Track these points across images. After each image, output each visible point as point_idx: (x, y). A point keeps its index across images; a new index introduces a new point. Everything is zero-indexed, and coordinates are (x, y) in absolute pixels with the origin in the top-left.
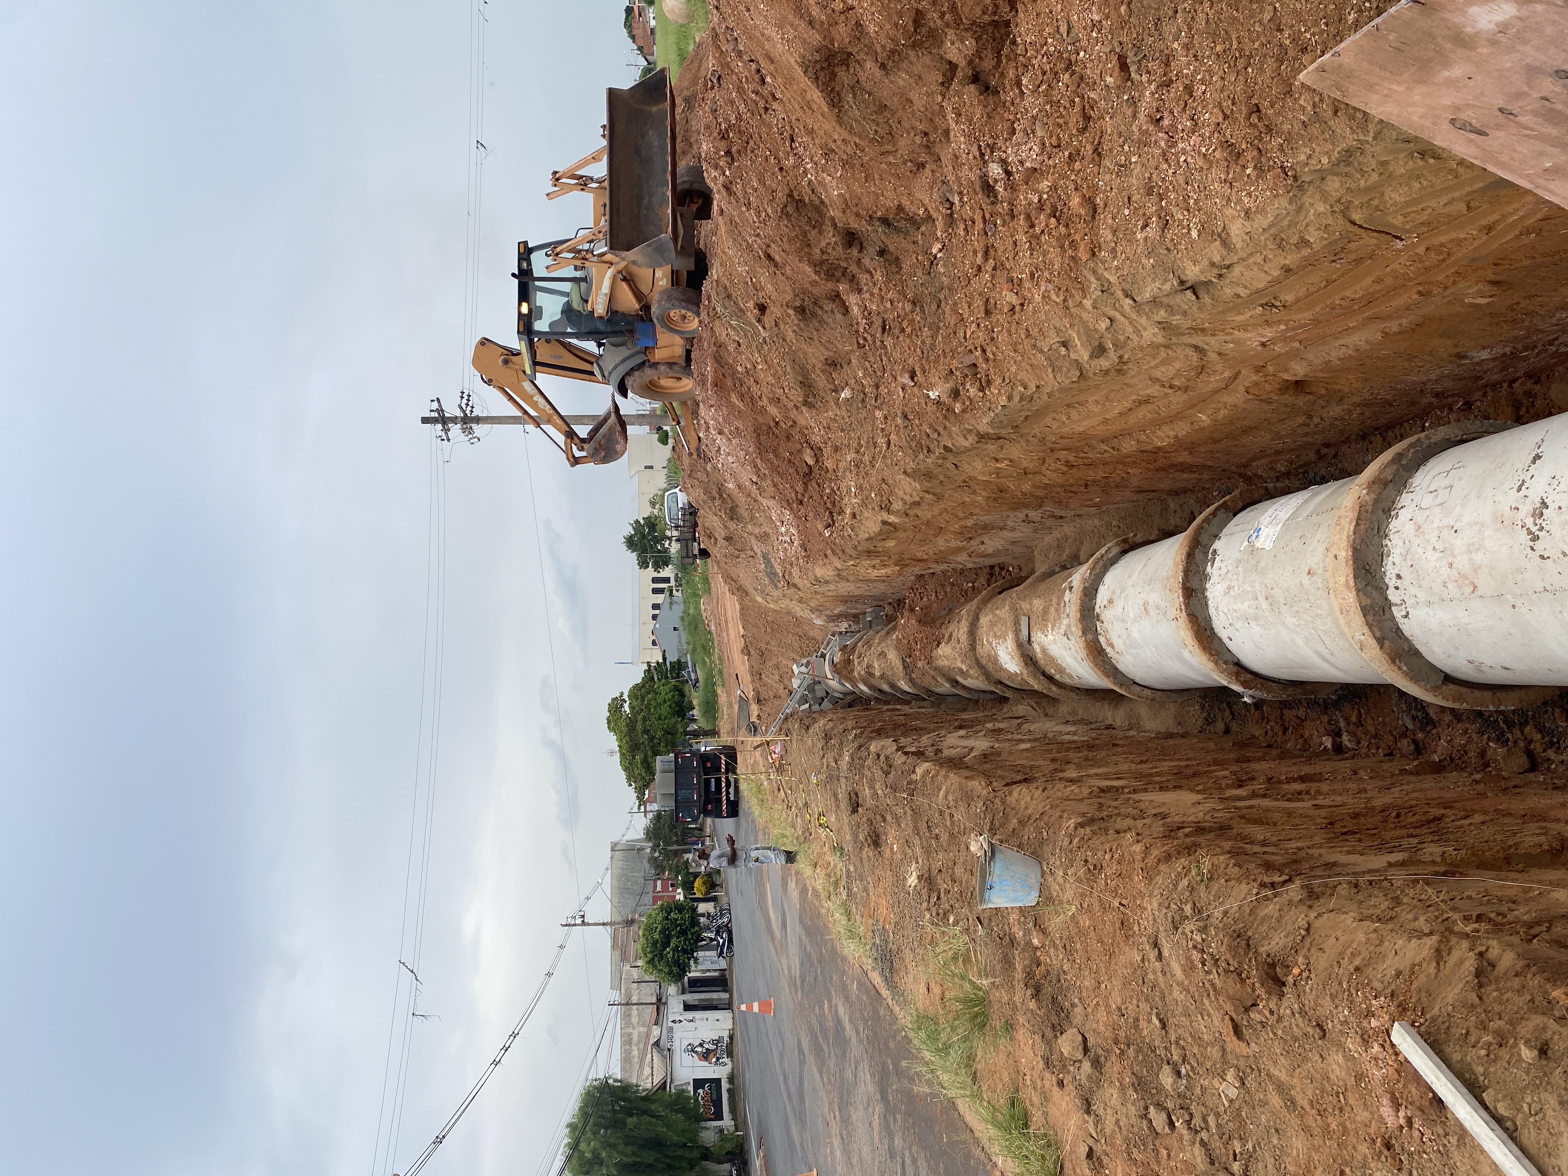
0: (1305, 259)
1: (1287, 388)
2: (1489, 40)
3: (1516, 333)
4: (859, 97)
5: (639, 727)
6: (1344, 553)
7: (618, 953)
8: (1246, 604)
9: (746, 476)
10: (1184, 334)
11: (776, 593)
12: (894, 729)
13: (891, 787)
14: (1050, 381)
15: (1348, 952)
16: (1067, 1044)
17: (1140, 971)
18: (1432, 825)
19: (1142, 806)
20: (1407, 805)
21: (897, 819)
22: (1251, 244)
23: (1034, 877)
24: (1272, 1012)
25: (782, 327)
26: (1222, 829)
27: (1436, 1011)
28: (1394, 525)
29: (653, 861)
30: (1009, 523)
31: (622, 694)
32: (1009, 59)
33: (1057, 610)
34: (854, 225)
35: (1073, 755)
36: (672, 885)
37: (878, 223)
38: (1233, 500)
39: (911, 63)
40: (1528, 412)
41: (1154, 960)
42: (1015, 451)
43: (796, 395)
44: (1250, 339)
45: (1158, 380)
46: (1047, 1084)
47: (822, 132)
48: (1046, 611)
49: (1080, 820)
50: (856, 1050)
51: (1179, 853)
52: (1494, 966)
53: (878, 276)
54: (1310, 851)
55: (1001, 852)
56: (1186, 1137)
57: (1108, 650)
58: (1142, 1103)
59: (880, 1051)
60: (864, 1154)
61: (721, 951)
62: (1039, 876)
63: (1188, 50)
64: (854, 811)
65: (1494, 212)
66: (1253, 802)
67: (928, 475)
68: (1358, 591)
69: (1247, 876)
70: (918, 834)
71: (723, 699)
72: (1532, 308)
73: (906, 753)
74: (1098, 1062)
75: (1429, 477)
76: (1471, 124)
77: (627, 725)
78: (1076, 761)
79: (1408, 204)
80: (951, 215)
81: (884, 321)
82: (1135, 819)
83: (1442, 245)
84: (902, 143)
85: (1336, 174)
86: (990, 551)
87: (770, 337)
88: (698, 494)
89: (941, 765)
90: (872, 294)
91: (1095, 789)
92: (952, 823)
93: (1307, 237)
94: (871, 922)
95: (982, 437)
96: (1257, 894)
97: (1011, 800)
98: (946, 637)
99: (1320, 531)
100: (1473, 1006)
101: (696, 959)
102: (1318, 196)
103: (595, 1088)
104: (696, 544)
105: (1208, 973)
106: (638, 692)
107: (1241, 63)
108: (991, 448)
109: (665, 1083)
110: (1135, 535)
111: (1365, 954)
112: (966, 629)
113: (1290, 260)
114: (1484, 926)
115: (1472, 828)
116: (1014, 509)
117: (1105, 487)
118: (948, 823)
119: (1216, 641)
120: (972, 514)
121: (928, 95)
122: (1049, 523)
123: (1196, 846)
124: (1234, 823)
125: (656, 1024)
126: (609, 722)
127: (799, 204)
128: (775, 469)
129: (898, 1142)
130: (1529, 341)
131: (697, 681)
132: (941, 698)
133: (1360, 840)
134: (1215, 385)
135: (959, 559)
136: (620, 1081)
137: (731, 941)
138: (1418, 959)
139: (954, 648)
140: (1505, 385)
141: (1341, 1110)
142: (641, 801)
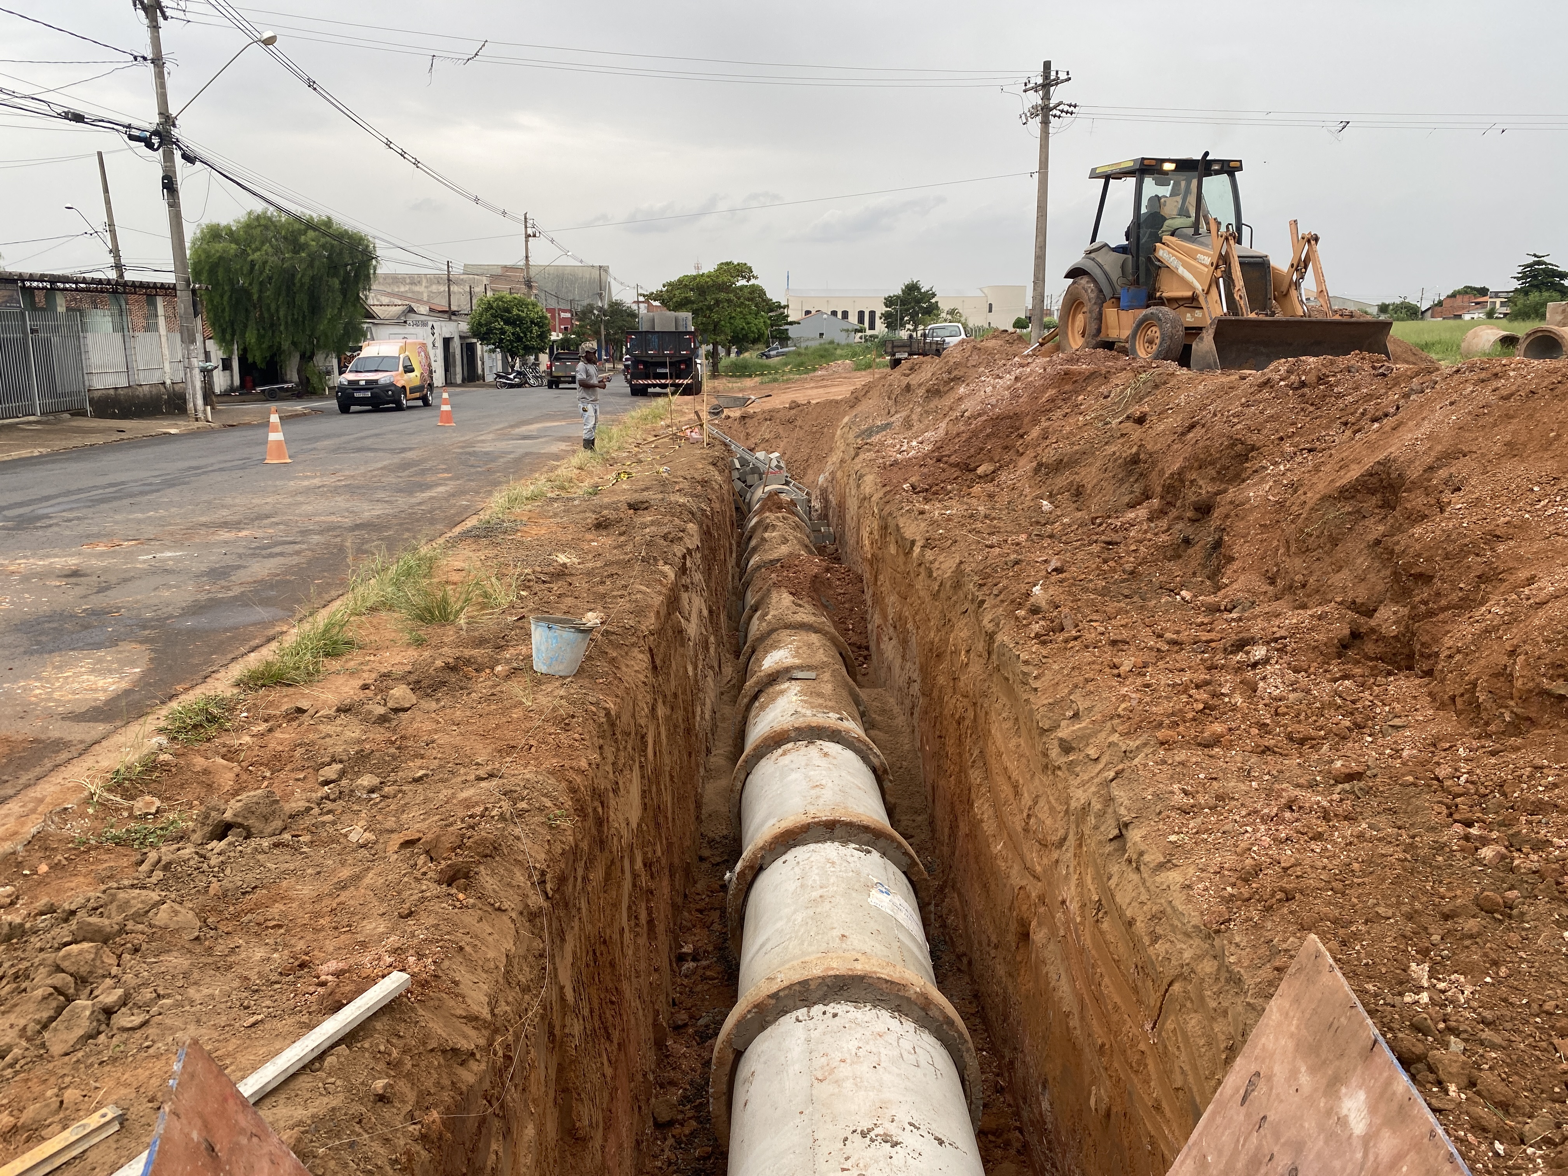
0: (1140, 940)
1: (1023, 926)
2: (1332, 1108)
3: (1063, 1133)
4: (1347, 519)
5: (723, 296)
6: (859, 968)
7: (499, 271)
8: (817, 878)
9: (970, 406)
10: (1077, 827)
11: (851, 436)
12: (711, 549)
13: (651, 541)
14: (1040, 702)
15: (477, 942)
16: (400, 693)
17: (466, 761)
18: (602, 1031)
19: (626, 772)
20: (622, 1011)
21: (620, 546)
22: (1158, 890)
23: (560, 669)
24: (425, 874)
25: (1121, 440)
26: (601, 843)
27: (421, 1012)
28: (885, 1015)
29: (590, 309)
30: (908, 665)
31: (756, 278)
32: (1372, 668)
33: (820, 705)
34: (1217, 513)
35: (680, 714)
36: (566, 329)
37: (1217, 537)
38: (919, 872)
39: (1379, 571)
40: (990, 1141)
41: (477, 773)
42: (976, 668)
43: (1049, 455)
44: (1069, 889)
45: (1036, 803)
46: (366, 675)
47: (1315, 480)
48: (820, 695)
49: (613, 713)
50: (403, 502)
51: (578, 800)
52: (461, 1065)
53: (1164, 537)
54: (576, 919)
55: (584, 639)
56: (314, 795)
57: (780, 751)
58: (345, 758)
59: (401, 524)
60: (304, 507)
61: (501, 377)
62: (562, 674)
63: (1358, 837)
64: (631, 506)
65: (1172, 1112)
66: (628, 875)
67: (957, 585)
68: (823, 978)
69: (552, 860)
70: (606, 565)
71: (748, 382)
72: (1085, 1147)
73: (684, 557)
74: (385, 721)
75: (928, 1048)
76: (1253, 1090)
77: (724, 283)
78: (674, 716)
79: (1184, 1034)
80: (1219, 610)
81: (1117, 543)
82: (613, 764)
83: (1146, 1065)
84: (1298, 562)
85: (1219, 969)
86: (882, 646)
87: (1111, 429)
88: (957, 357)
89: (671, 590)
90: (1146, 532)
91: (645, 730)
92: (615, 597)
93: (1160, 942)
94: (525, 519)
95: (991, 637)
96: (535, 868)
97: (635, 652)
98: (800, 602)
99: (884, 949)
100: (424, 1044)
101: (493, 351)
102: (1199, 952)
103: (367, 246)
104: (906, 355)
105: (463, 821)
106: (757, 293)
107: (1338, 885)
108: (980, 646)
109: (374, 318)
110: (891, 781)
111: (475, 956)
112: (806, 620)
113: (1140, 926)
114: (500, 1061)
115: (598, 1065)
116: (921, 670)
117: (939, 755)
118: (615, 593)
119: (783, 849)
120: (918, 628)
121: (1344, 588)
122: (908, 702)
123: (585, 817)
124: (607, 853)
125: (431, 310)
126: (727, 264)
127: (1244, 457)
128: (975, 434)
129: (316, 538)
130: (1056, 1145)
131: (768, 357)
132: (741, 595)
133: (588, 965)
134: (1028, 858)
135: (876, 616)
136: (375, 273)
137: (512, 386)
138: (469, 1001)
139: (788, 608)
140: (1018, 1124)
141: (336, 928)
142: (649, 297)
